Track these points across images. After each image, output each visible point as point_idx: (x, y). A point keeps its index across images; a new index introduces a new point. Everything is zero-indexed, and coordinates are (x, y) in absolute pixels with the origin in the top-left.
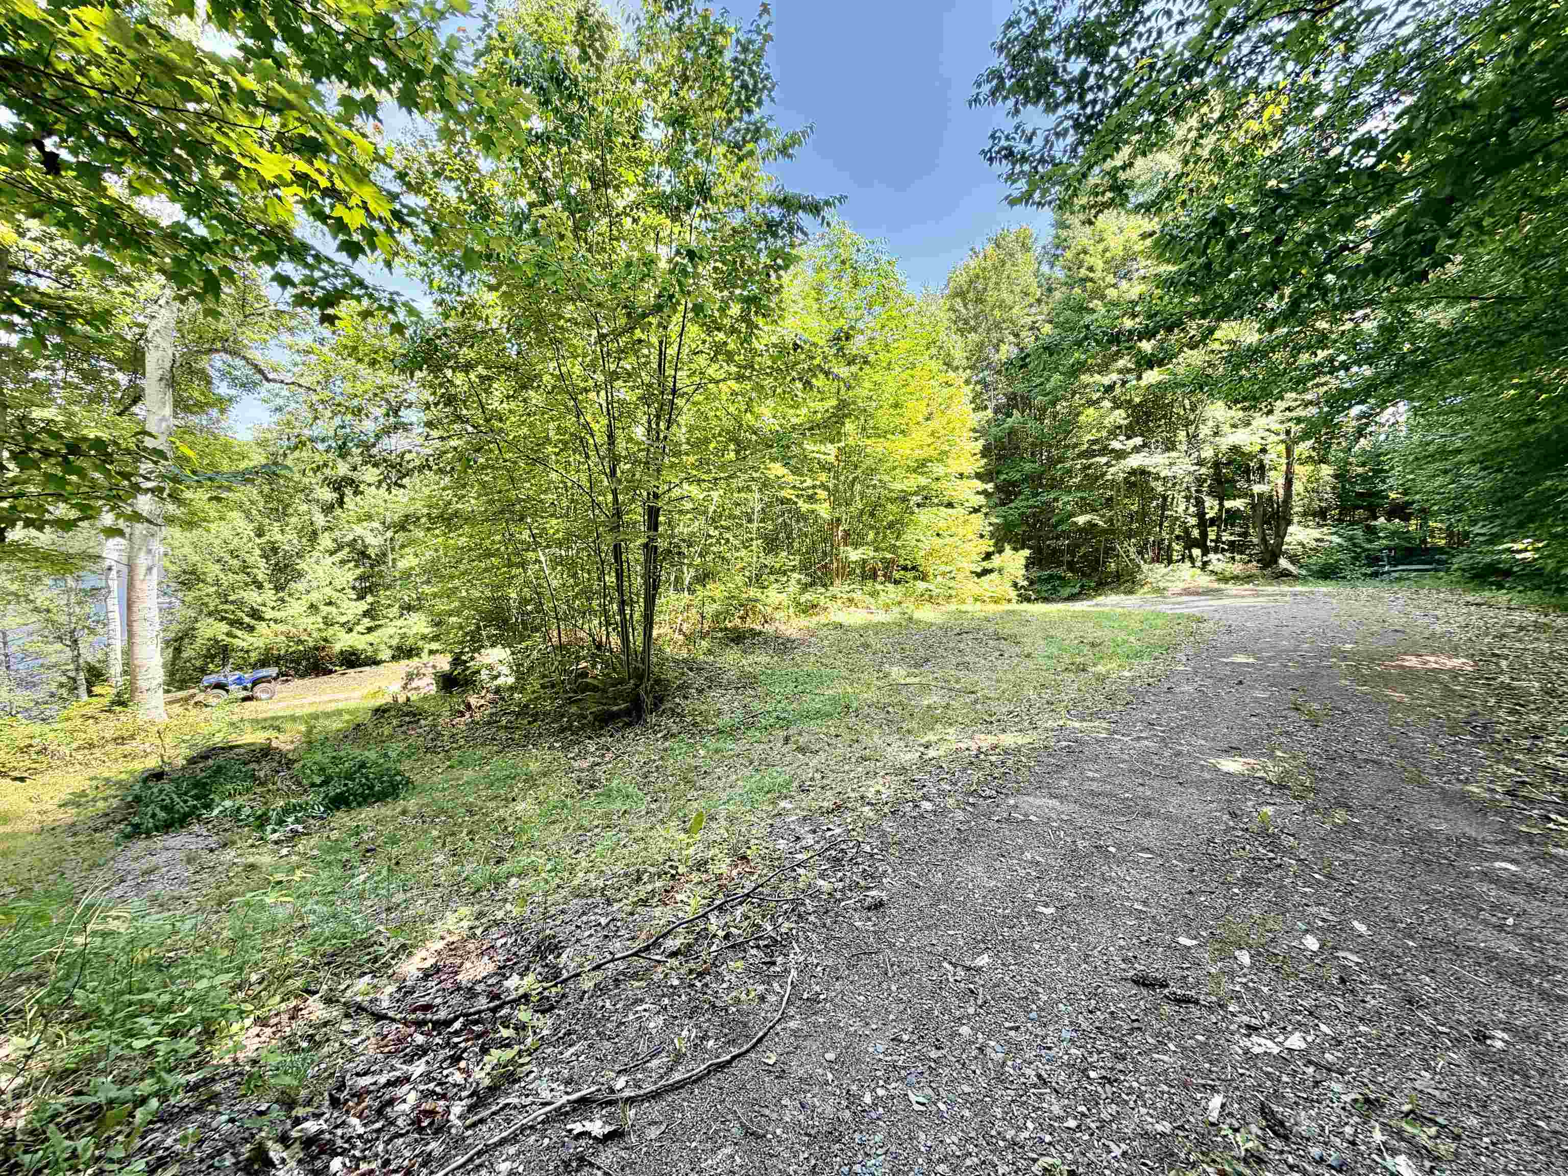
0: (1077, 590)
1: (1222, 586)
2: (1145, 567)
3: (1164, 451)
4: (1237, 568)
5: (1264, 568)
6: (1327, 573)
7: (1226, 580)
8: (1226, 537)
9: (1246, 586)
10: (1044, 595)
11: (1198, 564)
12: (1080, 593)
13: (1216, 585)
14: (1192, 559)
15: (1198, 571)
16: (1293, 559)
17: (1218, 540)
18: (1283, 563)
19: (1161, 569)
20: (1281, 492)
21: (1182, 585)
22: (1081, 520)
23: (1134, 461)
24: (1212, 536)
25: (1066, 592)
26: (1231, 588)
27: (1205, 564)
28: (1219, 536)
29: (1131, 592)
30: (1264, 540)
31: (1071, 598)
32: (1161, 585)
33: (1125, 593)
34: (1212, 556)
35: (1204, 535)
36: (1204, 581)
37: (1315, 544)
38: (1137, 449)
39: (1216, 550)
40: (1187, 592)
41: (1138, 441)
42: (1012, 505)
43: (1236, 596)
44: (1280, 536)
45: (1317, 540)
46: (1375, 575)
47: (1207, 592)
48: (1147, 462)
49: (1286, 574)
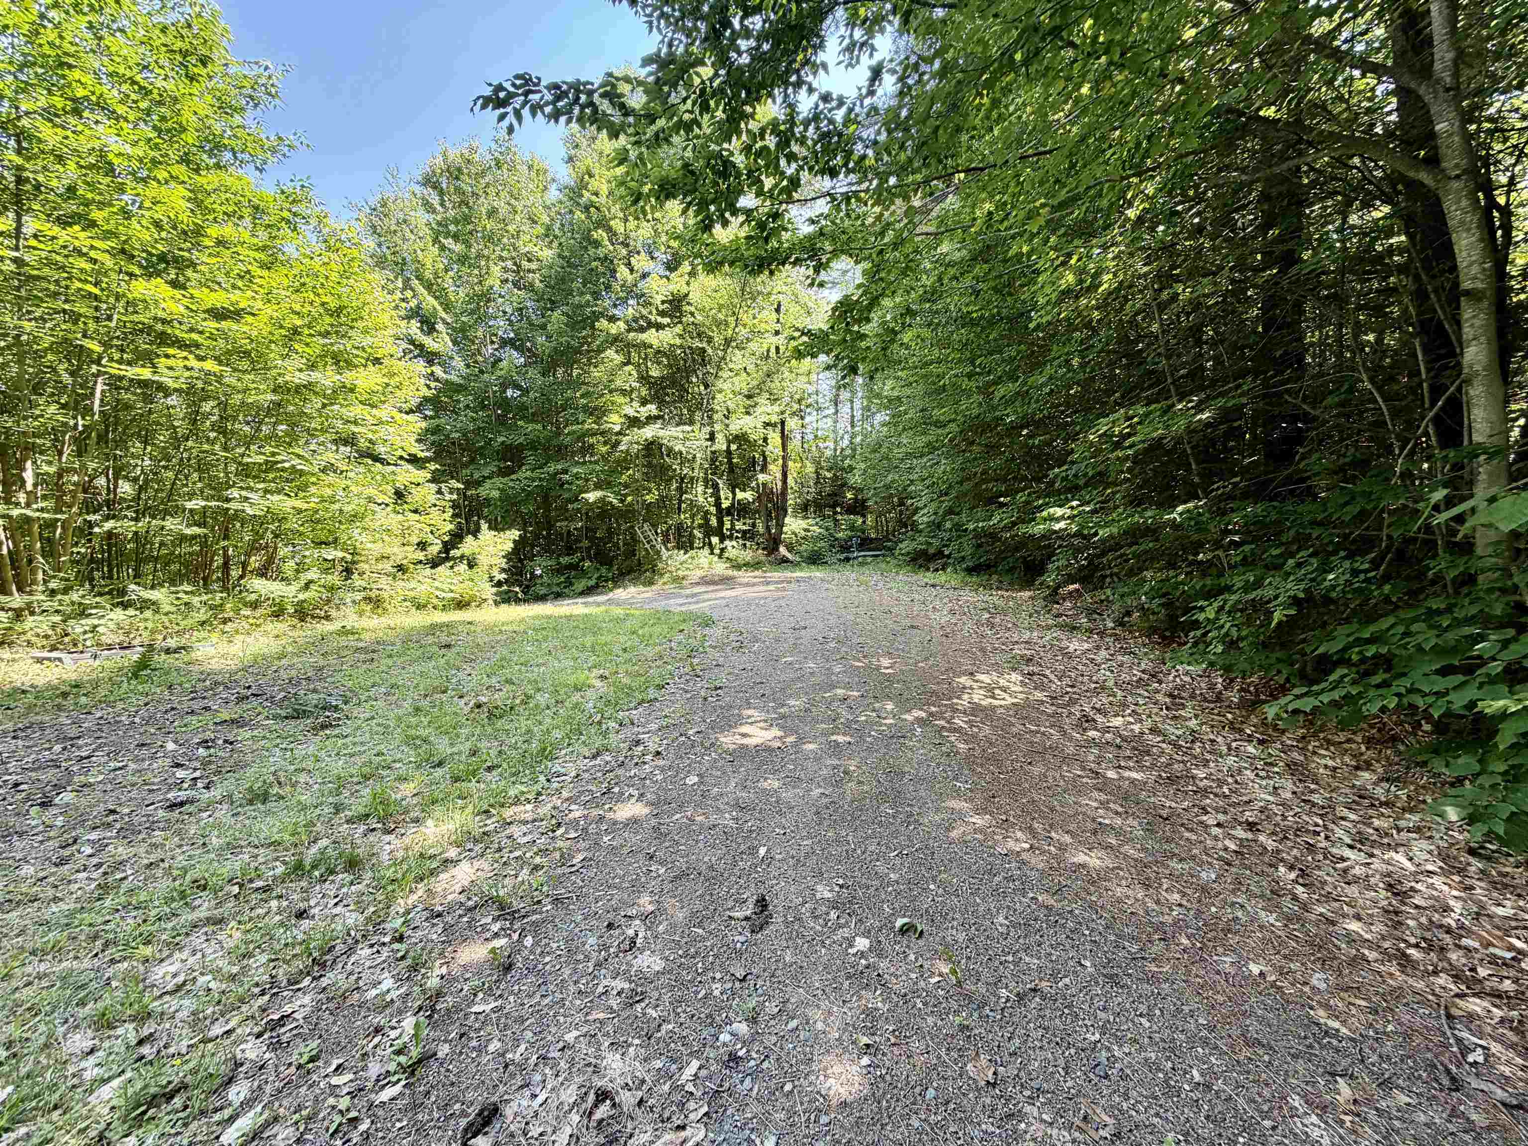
0: (592, 583)
1: (735, 573)
2: (665, 554)
3: (678, 425)
4: (747, 555)
5: (768, 555)
6: (815, 559)
7: (738, 567)
8: (739, 526)
9: (756, 573)
10: (556, 589)
11: (717, 551)
12: (597, 586)
13: (730, 573)
14: (711, 547)
15: (716, 559)
16: (790, 548)
17: (732, 528)
18: (782, 550)
19: (681, 556)
20: (780, 484)
21: (699, 573)
22: (592, 496)
23: (649, 432)
24: (727, 525)
25: (580, 585)
26: (744, 576)
27: (723, 550)
28: (733, 525)
29: (651, 583)
30: (768, 528)
31: (589, 591)
32: (680, 573)
33: (644, 585)
34: (727, 543)
35: (721, 523)
36: (720, 568)
37: (803, 533)
38: (651, 419)
39: (731, 537)
40: (705, 581)
41: (652, 409)
42: (513, 477)
43: (747, 585)
44: (780, 525)
45: (806, 530)
46: (847, 559)
47: (725, 581)
48: (661, 433)
49: (785, 560)
